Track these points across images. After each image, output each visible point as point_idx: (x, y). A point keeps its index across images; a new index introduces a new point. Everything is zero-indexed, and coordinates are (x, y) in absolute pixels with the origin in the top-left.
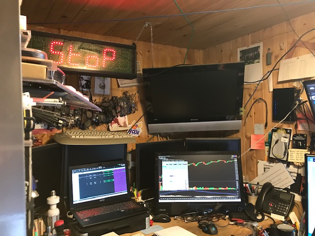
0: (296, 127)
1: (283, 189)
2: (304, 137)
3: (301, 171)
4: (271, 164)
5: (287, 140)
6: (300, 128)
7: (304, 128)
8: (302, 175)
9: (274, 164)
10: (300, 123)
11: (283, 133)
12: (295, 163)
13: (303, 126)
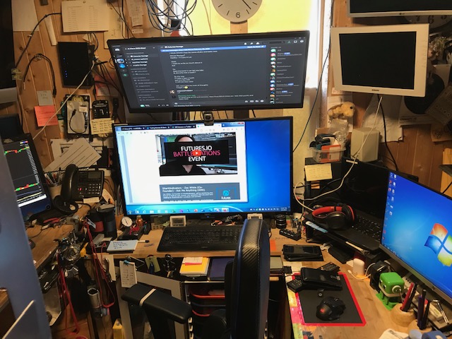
0: (95, 92)
1: (90, 168)
2: (105, 103)
3: (106, 143)
4: (70, 142)
5: (86, 109)
6: (99, 93)
7: (104, 93)
8: (108, 147)
9: (74, 140)
10: (99, 87)
11: (80, 101)
12: (100, 135)
13: (102, 91)
